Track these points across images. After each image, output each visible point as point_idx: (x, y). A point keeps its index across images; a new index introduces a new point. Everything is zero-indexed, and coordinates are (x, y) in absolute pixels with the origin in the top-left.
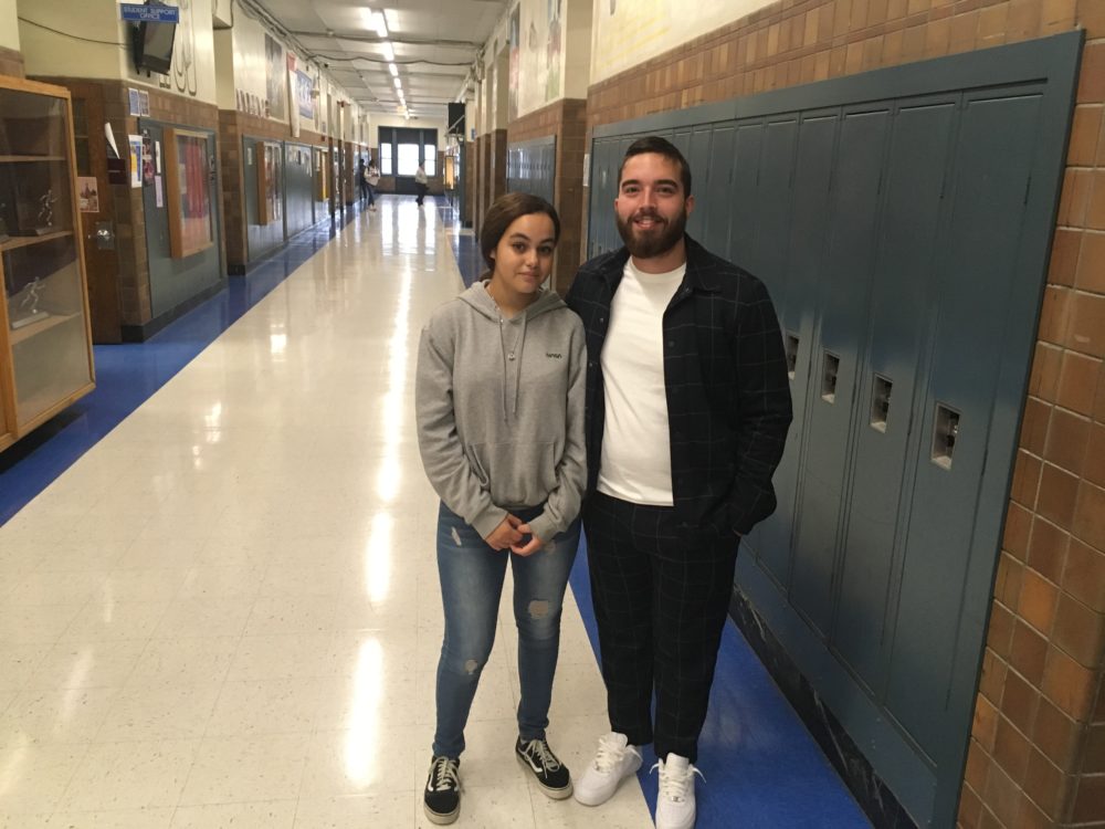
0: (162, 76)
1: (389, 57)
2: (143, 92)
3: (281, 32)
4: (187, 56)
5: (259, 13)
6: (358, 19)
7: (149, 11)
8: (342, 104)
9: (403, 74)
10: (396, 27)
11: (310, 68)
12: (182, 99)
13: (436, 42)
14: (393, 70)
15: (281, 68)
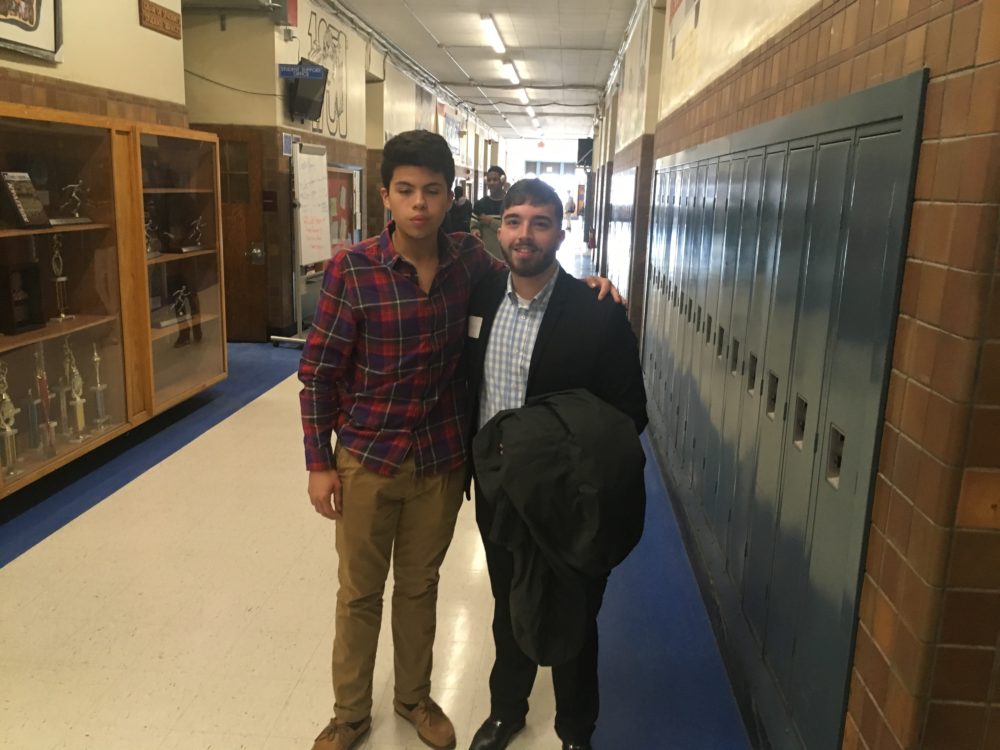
0: (315, 124)
1: (525, 101)
2: (295, 136)
3: (432, 83)
4: (339, 106)
5: (411, 67)
6: (494, 70)
7: (300, 70)
8: (489, 142)
9: (539, 114)
10: (526, 75)
11: (459, 112)
12: (334, 141)
13: (563, 87)
14: (530, 111)
15: (431, 114)
